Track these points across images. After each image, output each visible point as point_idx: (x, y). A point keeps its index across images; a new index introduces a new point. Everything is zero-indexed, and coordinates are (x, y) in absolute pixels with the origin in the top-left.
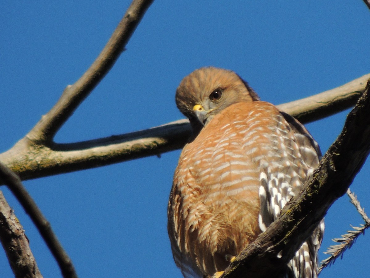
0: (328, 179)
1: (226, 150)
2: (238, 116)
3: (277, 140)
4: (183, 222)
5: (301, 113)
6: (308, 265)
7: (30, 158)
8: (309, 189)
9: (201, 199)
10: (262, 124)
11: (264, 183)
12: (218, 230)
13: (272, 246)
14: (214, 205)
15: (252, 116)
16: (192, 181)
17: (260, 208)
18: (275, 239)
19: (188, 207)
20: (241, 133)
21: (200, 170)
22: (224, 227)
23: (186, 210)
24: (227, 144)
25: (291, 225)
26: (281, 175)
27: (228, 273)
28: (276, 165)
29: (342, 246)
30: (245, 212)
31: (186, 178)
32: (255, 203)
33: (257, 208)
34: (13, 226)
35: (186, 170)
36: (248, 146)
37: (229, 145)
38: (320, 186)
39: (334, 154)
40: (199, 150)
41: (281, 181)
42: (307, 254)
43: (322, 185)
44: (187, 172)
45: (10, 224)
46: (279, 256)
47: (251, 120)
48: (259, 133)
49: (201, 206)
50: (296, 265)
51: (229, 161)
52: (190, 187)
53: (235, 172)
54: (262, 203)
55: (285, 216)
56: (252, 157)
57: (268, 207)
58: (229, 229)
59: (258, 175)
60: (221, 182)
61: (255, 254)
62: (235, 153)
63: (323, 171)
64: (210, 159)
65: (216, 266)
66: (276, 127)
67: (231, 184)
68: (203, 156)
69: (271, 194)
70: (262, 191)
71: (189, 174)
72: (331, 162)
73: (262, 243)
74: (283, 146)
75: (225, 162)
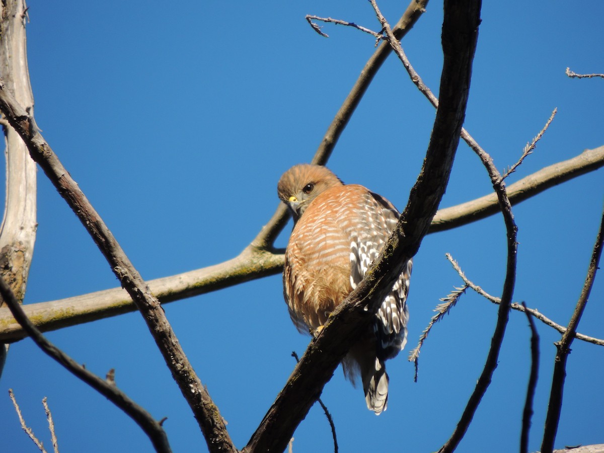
0: (399, 243)
1: (323, 225)
2: (332, 196)
3: (365, 215)
4: (293, 287)
5: (476, 211)
6: (394, 315)
7: (255, 262)
8: (385, 252)
9: (305, 267)
10: (352, 202)
11: (355, 251)
12: (319, 291)
13: (360, 302)
14: (315, 271)
15: (343, 196)
16: (298, 253)
17: (351, 270)
18: (361, 296)
19: (296, 274)
20: (335, 210)
21: (302, 242)
22: (323, 288)
23: (294, 277)
24: (323, 220)
25: (373, 283)
26: (369, 243)
27: (327, 326)
28: (365, 235)
29: (448, 304)
30: (340, 275)
31: (294, 250)
32: (347, 267)
33: (350, 271)
34: (149, 299)
35: (293, 244)
36: (341, 220)
37: (325, 221)
38: (394, 249)
39: (403, 222)
40: (303, 226)
41: (369, 248)
42: (394, 306)
43: (395, 249)
44: (294, 245)
45: (147, 298)
46: (366, 309)
47: (342, 199)
48: (349, 209)
49: (305, 273)
50: (384, 315)
51: (325, 233)
52: (296, 258)
53: (330, 242)
54: (353, 267)
55: (368, 276)
56: (344, 228)
57: (359, 270)
58: (328, 290)
59: (349, 244)
60: (319, 251)
61: (347, 308)
62: (330, 227)
63: (395, 237)
64: (310, 233)
65: (321, 320)
66: (365, 204)
67: (327, 251)
68: (305, 230)
69: (360, 258)
70: (353, 257)
71: (295, 247)
72: (401, 229)
73: (351, 299)
74: (371, 219)
75: (322, 234)
